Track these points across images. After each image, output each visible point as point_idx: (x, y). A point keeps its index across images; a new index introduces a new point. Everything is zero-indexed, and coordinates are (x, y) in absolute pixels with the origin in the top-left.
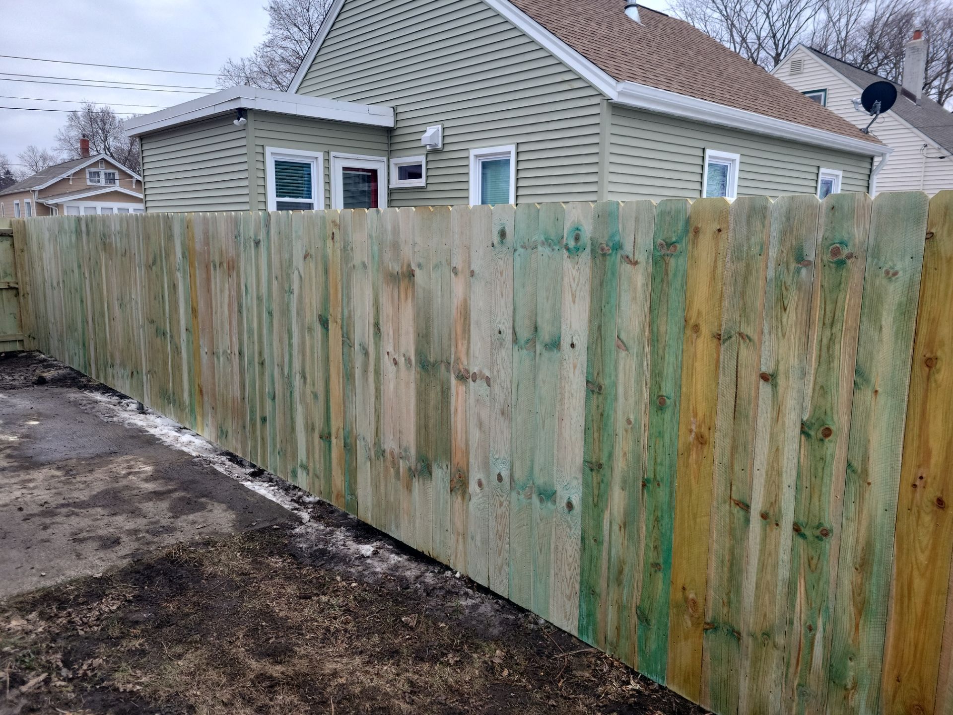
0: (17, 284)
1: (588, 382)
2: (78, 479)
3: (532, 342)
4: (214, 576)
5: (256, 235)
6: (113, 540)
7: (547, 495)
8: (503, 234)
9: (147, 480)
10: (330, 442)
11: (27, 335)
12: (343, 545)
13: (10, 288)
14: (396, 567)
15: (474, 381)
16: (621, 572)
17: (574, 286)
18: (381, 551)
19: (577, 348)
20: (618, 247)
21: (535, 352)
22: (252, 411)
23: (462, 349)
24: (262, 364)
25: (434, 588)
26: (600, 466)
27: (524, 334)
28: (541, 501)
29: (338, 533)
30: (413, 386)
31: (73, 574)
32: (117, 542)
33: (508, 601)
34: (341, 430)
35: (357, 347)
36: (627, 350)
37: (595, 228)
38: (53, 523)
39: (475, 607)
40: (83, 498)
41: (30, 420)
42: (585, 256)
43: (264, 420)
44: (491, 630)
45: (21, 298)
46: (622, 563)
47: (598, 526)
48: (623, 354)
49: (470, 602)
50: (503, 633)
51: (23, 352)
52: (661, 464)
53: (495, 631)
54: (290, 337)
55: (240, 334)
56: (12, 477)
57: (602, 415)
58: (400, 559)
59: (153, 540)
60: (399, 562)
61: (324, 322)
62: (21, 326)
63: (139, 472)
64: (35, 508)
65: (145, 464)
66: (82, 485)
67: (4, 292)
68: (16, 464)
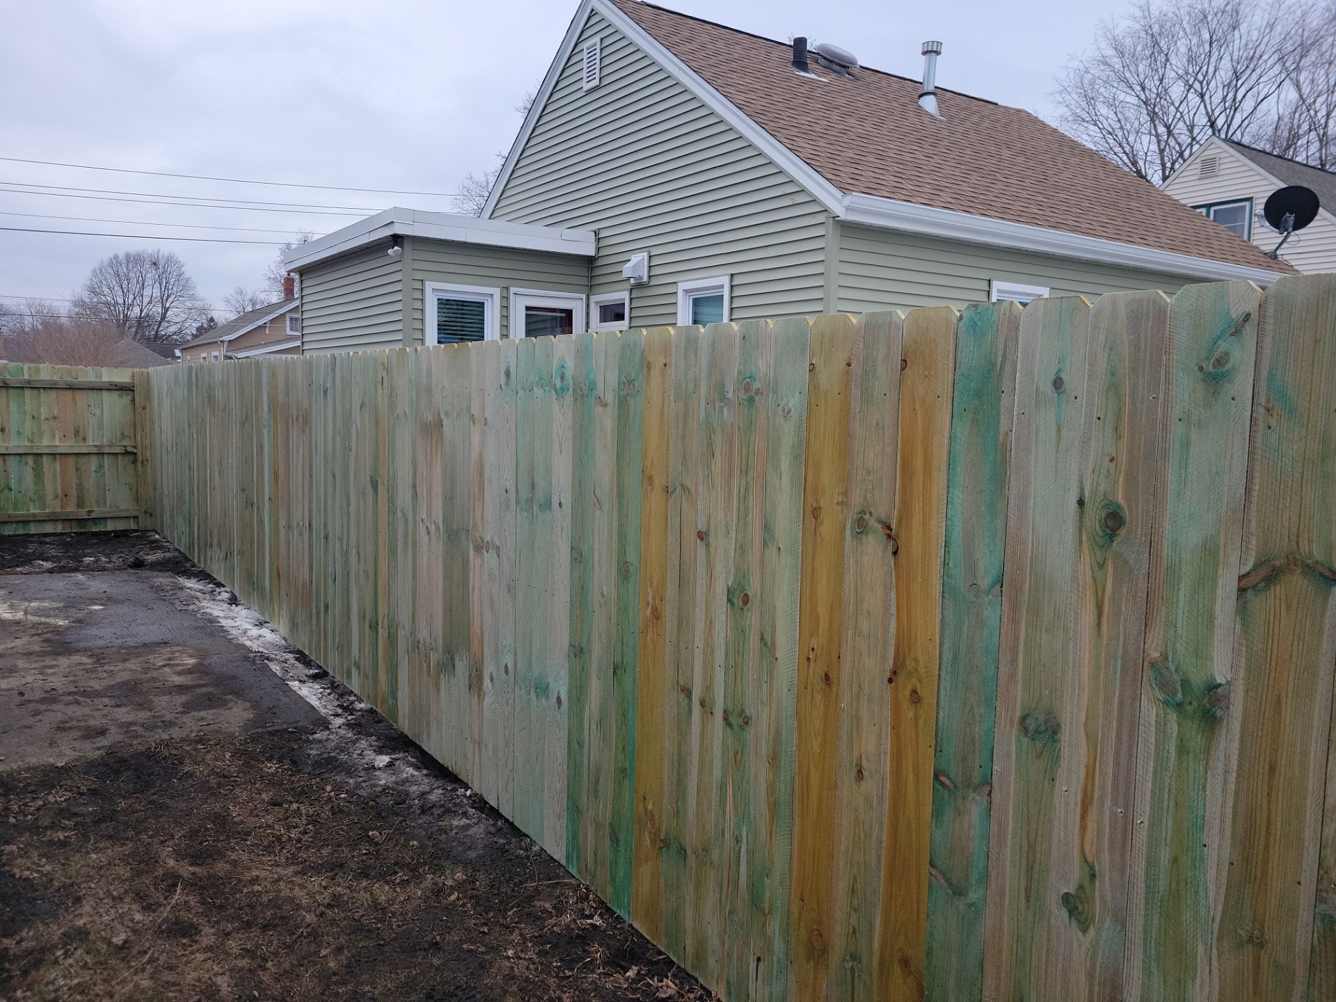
0: (135, 447)
1: (572, 547)
2: (106, 668)
3: (530, 501)
4: (190, 775)
5: (325, 382)
6: (99, 731)
7: (542, 689)
8: (508, 374)
9: (179, 673)
10: (377, 632)
11: (143, 510)
12: (360, 755)
13: (127, 453)
14: (406, 781)
15: (487, 552)
16: (597, 781)
17: (561, 433)
18: (397, 763)
19: (564, 508)
20: (593, 387)
21: (533, 514)
22: (318, 598)
23: (478, 513)
24: (326, 538)
25: (434, 806)
26: (581, 650)
27: (524, 494)
28: (537, 696)
29: (363, 742)
30: (441, 559)
31: (33, 761)
32: (103, 732)
33: (511, 824)
34: (386, 617)
35: (399, 514)
36: (601, 509)
37: (575, 365)
38: (48, 710)
39: (467, 827)
40: (97, 687)
41: (96, 604)
42: (569, 397)
43: (326, 607)
44: (469, 853)
45: (140, 465)
46: (598, 769)
47: (581, 725)
48: (598, 513)
49: (464, 821)
50: (479, 857)
51: (137, 531)
52: (627, 646)
53: (472, 854)
54: (348, 505)
55: (310, 502)
56: (36, 662)
57: (583, 587)
58: (415, 773)
59: (143, 734)
60: (413, 776)
61: (375, 485)
62: (137, 500)
63: (178, 665)
64: (39, 695)
65: (191, 656)
66: (105, 675)
67: (120, 457)
68: (49, 649)
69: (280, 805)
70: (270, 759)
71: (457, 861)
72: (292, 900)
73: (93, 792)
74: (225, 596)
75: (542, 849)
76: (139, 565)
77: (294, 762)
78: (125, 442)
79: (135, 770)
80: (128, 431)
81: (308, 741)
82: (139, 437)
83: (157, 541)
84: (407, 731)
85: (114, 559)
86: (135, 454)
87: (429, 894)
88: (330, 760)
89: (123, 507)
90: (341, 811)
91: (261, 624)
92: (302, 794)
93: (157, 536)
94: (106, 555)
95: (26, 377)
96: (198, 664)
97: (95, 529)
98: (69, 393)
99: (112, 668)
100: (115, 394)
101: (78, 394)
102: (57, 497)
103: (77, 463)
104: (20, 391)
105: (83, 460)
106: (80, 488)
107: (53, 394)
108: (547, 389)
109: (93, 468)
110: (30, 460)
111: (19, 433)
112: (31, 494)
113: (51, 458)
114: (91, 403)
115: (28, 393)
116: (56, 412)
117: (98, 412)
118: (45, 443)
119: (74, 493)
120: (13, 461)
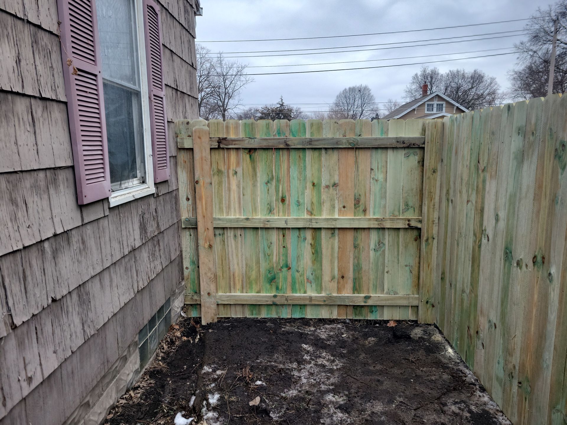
0: (420, 221)
11: (424, 299)
13: (411, 228)
45: (423, 244)
62: (418, 285)
67: (401, 233)
78: (411, 215)
80: (414, 201)
82: (425, 209)
86: (419, 230)
89: (401, 294)
95: (308, 136)
97: (371, 317)
98: (351, 155)
100: (401, 154)
101: (364, 157)
102: (333, 278)
103: (355, 239)
104: (301, 154)
105: (362, 235)
106: (358, 268)
107: (334, 156)
109: (372, 246)
110: (309, 235)
111: (299, 204)
112: (308, 273)
113: (330, 232)
114: (375, 166)
115: (309, 155)
116: (336, 179)
117: (381, 177)
118: (324, 216)
119: (350, 275)
120: (292, 237)
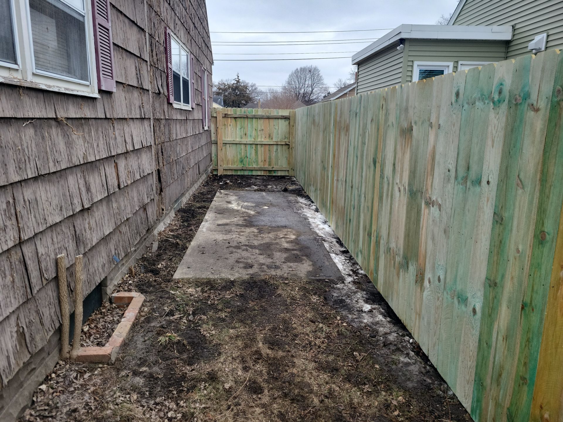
0: (289, 142)
1: (495, 213)
2: (261, 235)
3: (465, 179)
4: (280, 295)
5: (356, 110)
6: (250, 265)
7: (463, 300)
8: (457, 94)
9: (287, 242)
10: (371, 238)
11: (291, 168)
12: (356, 301)
13: (286, 144)
14: (377, 323)
15: (433, 206)
16: (500, 375)
17: (494, 132)
18: (374, 311)
19: (491, 184)
20: (527, 96)
21: (466, 187)
22: (347, 215)
23: (429, 182)
24: (352, 187)
25: (391, 344)
26: (495, 284)
27: (462, 173)
28: (459, 302)
29: (359, 294)
30: (405, 207)
31: (223, 275)
32: (251, 267)
33: (435, 370)
34: (375, 232)
35: (385, 179)
36: (523, 188)
37: (513, 82)
38: (236, 252)
39: (407, 364)
40: (256, 244)
41: (266, 206)
42: (504, 106)
43: (350, 220)
44: (408, 383)
45: (290, 149)
46: (502, 368)
47: (490, 333)
48: (520, 191)
49: (407, 360)
50: (414, 388)
51: (288, 176)
52: (537, 293)
53: (410, 385)
54: (362, 173)
55: (347, 169)
56: (239, 229)
57: (501, 242)
58: (383, 319)
59: (266, 270)
60: (382, 321)
61: (375, 163)
62: (289, 164)
63: (288, 238)
64: (235, 244)
65: (294, 234)
66: (260, 238)
67: (284, 146)
68: (245, 224)
69: (314, 323)
70: (315, 294)
71: (401, 387)
72: (309, 385)
73: (242, 295)
74: (314, 207)
75: (454, 395)
76: (286, 190)
77: (325, 299)
78: (286, 140)
79: (259, 288)
80: (287, 136)
81: (333, 288)
82: (291, 138)
83: (294, 181)
84: (381, 292)
85: (278, 187)
86: (289, 145)
87: (382, 407)
88: (342, 301)
89: (284, 166)
90: (342, 334)
91: (325, 222)
92: (325, 319)
93: (295, 179)
94: (276, 185)
95: (254, 114)
96: (296, 239)
97: (274, 174)
98: (267, 120)
99: (264, 236)
100: (283, 121)
101: (271, 121)
102: (262, 161)
103: (269, 148)
104: (252, 119)
105: (271, 146)
106: (270, 158)
107: (262, 120)
108: (486, 102)
109: (275, 150)
110: (254, 146)
111: (251, 136)
112: (254, 159)
113: (261, 145)
114: (275, 124)
115: (254, 120)
116: (263, 128)
117: (277, 128)
118: (259, 140)
119: (268, 160)
120: (248, 147)
